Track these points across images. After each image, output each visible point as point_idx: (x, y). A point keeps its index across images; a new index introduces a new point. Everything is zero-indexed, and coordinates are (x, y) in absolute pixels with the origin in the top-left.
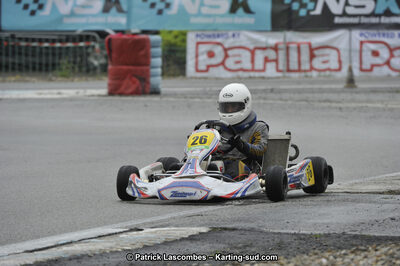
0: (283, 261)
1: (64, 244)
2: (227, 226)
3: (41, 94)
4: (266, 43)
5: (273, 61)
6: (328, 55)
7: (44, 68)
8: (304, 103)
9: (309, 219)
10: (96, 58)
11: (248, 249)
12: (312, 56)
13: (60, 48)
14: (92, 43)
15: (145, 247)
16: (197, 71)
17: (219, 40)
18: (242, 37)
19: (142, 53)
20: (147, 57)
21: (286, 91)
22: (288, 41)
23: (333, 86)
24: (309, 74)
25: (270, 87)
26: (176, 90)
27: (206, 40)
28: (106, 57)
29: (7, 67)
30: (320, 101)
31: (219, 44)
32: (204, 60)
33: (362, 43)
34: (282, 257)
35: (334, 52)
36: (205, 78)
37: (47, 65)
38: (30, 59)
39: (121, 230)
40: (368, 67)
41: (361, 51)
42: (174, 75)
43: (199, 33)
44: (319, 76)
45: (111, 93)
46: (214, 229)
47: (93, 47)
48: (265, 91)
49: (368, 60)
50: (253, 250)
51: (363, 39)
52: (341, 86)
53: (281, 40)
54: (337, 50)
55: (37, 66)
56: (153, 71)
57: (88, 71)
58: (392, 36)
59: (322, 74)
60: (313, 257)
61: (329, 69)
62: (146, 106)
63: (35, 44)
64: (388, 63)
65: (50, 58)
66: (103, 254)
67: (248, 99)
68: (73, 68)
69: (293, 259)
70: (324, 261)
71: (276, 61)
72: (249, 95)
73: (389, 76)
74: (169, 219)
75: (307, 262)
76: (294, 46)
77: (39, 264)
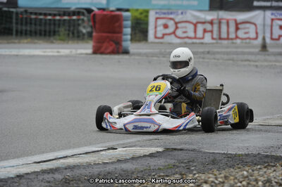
0: (217, 173)
1: (61, 158)
2: (175, 147)
3: (45, 52)
4: (205, 18)
5: (209, 31)
6: (248, 28)
7: (47, 34)
8: (231, 62)
9: (234, 143)
10: (84, 27)
11: (191, 163)
13: (59, 20)
14: (82, 17)
15: (119, 161)
16: (156, 37)
17: (172, 16)
18: (188, 14)
19: (117, 24)
20: (121, 27)
21: (218, 53)
22: (220, 17)
23: (252, 50)
24: (234, 41)
25: (207, 50)
26: (141, 51)
27: (162, 16)
28: (91, 27)
29: (21, 33)
30: (242, 61)
31: (171, 19)
32: (161, 30)
33: (272, 20)
34: (215, 170)
35: (253, 26)
36: (161, 43)
37: (50, 32)
38: (38, 28)
39: (100, 149)
40: (277, 37)
41: (272, 26)
42: (139, 41)
43: (158, 11)
44: (242, 43)
45: (95, 52)
46: (167, 150)
47: (83, 20)
48: (203, 53)
49: (277, 32)
50: (195, 164)
51: (273, 17)
52: (257, 50)
53: (215, 17)
54: (255, 25)
55: (43, 33)
56: (124, 37)
57: (78, 37)
59: (244, 41)
60: (237, 170)
61: (249, 38)
62: (119, 62)
63: (42, 17)
65: (52, 27)
66: (89, 165)
67: (191, 58)
68: (68, 35)
69: (223, 172)
70: (245, 173)
71: (212, 32)
72: (192, 56)
74: (135, 142)
75: (234, 173)
76: (224, 21)
77: (44, 172)
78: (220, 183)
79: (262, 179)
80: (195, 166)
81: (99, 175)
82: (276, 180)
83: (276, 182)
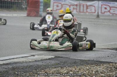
0: (76, 67)
1: (12, 59)
2: (59, 56)
3: (7, 15)
4: (74, 3)
6: (92, 8)
9: (84, 55)
10: (24, 5)
11: (65, 63)
12: (87, 8)
13: (13, 2)
15: (36, 61)
17: (60, 2)
18: (67, 2)
19: (37, 5)
20: (39, 6)
22: (80, 3)
23: (93, 17)
24: (86, 13)
27: (56, 2)
28: (27, 5)
32: (55, 8)
33: (102, 5)
35: (94, 7)
36: (56, 13)
37: (9, 7)
38: (4, 5)
39: (29, 56)
40: (103, 12)
41: (101, 7)
44: (89, 14)
45: (28, 15)
46: (56, 57)
47: (23, 2)
49: (103, 10)
51: (102, 4)
52: (95, 17)
53: (78, 3)
54: (95, 7)
55: (6, 7)
56: (40, 10)
57: (21, 9)
58: (111, 4)
59: (90, 13)
60: (84, 67)
61: (92, 12)
63: (6, 0)
64: (109, 11)
65: (10, 5)
66: (23, 62)
68: (17, 8)
69: (79, 67)
70: (88, 68)
71: (76, 9)
73: (109, 15)
74: (43, 53)
75: (83, 68)
76: (82, 5)
77: (4, 64)
78: (77, 71)
79: (94, 70)
80: (67, 64)
81: (27, 66)
82: (100, 71)
83: (100, 72)
